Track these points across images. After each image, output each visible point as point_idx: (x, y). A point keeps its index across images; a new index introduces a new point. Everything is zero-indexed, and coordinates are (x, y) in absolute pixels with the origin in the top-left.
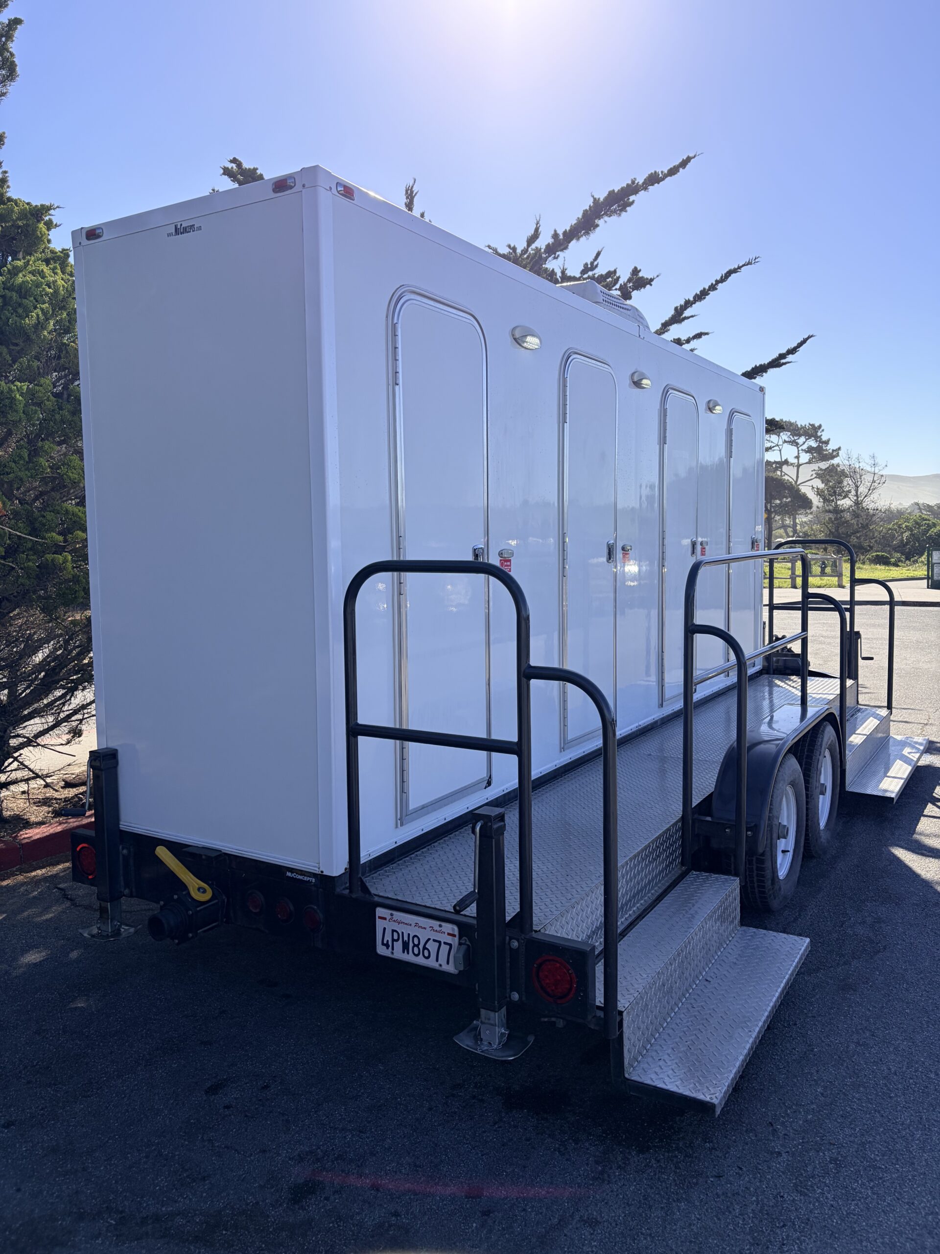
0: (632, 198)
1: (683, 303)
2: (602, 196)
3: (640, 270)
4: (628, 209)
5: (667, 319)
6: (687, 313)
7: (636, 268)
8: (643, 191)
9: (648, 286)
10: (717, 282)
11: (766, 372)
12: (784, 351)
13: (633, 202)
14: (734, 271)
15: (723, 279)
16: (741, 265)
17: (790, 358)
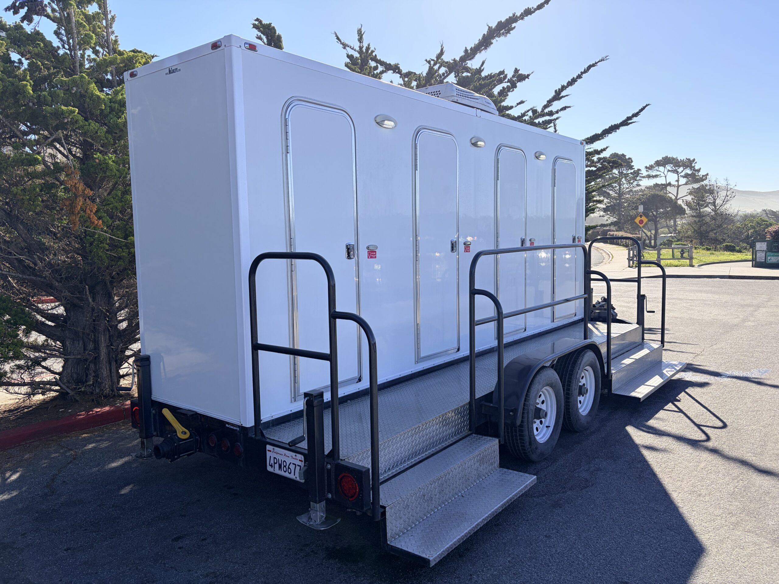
0: (513, 25)
1: (560, 87)
2: (494, 25)
3: (519, 70)
4: (511, 32)
5: (551, 98)
6: (563, 94)
7: (516, 69)
8: (521, 20)
9: (527, 79)
10: (582, 73)
11: (618, 129)
12: (631, 115)
13: (515, 27)
14: (593, 65)
15: (586, 71)
16: (597, 61)
17: (635, 119)
